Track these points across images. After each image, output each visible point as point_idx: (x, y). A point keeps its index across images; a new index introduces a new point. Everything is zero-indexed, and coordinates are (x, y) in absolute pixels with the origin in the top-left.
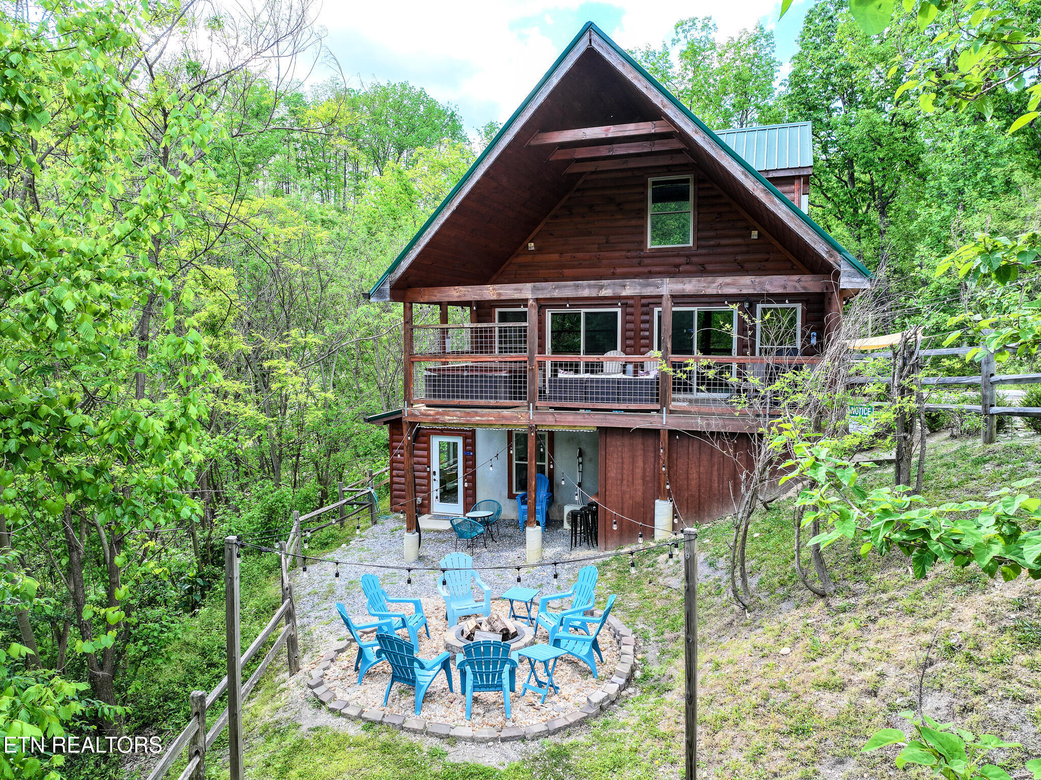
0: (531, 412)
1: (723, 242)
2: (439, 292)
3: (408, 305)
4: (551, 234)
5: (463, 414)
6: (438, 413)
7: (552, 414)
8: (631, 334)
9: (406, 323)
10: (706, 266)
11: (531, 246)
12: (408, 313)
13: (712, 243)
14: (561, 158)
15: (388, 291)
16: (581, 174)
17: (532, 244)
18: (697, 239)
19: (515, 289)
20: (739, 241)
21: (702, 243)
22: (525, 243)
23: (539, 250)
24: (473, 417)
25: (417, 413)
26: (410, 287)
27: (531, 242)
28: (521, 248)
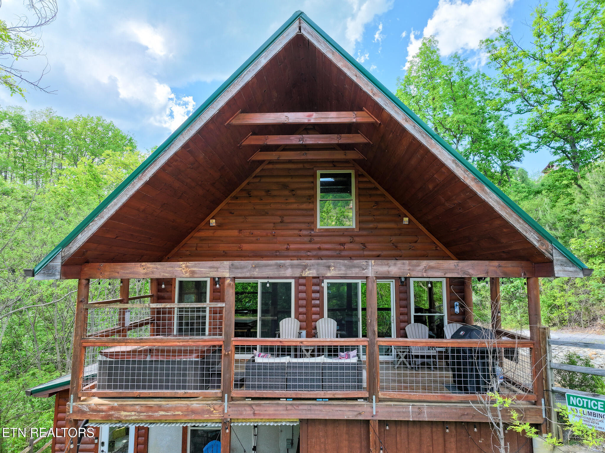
0: (226, 404)
1: (381, 225)
2: (122, 269)
3: (84, 282)
4: (231, 213)
5: (143, 409)
6: (113, 408)
7: (250, 405)
8: (303, 302)
9: (80, 302)
10: (367, 245)
11: (213, 222)
12: (84, 291)
13: (371, 226)
14: (253, 143)
15: (59, 268)
16: (261, 162)
17: (214, 221)
18: (360, 222)
19: (211, 267)
20: (392, 225)
21: (364, 226)
22: (207, 219)
23: (220, 226)
24: (156, 412)
25: (86, 409)
26: (87, 262)
27: (213, 218)
28: (203, 223)
